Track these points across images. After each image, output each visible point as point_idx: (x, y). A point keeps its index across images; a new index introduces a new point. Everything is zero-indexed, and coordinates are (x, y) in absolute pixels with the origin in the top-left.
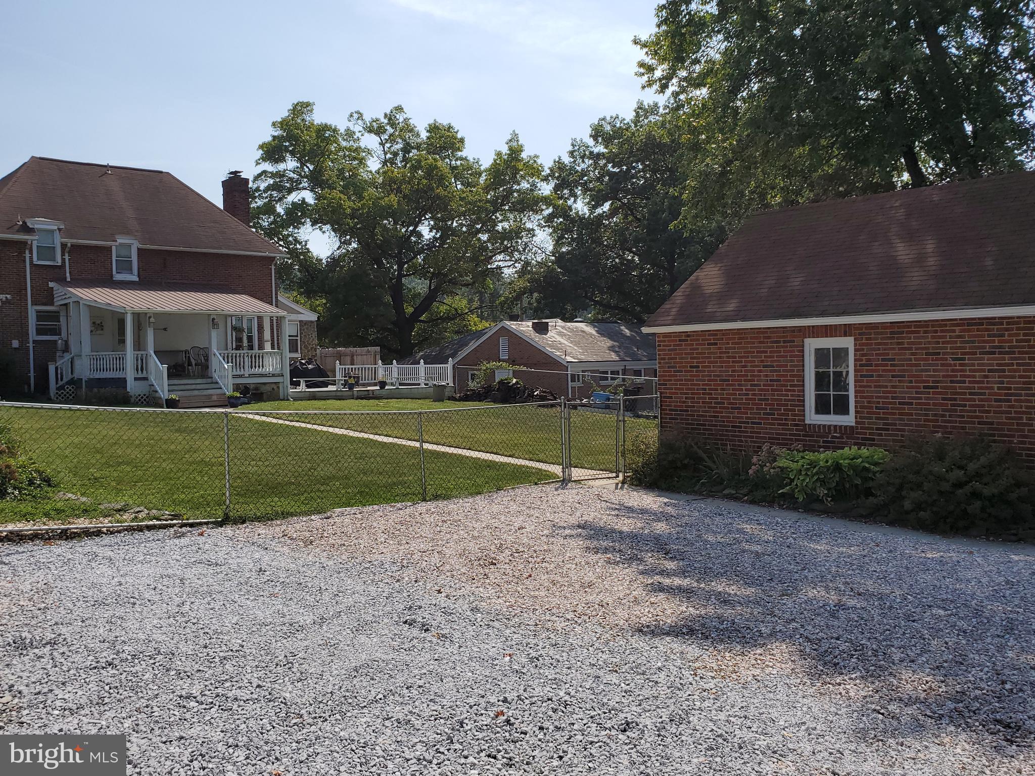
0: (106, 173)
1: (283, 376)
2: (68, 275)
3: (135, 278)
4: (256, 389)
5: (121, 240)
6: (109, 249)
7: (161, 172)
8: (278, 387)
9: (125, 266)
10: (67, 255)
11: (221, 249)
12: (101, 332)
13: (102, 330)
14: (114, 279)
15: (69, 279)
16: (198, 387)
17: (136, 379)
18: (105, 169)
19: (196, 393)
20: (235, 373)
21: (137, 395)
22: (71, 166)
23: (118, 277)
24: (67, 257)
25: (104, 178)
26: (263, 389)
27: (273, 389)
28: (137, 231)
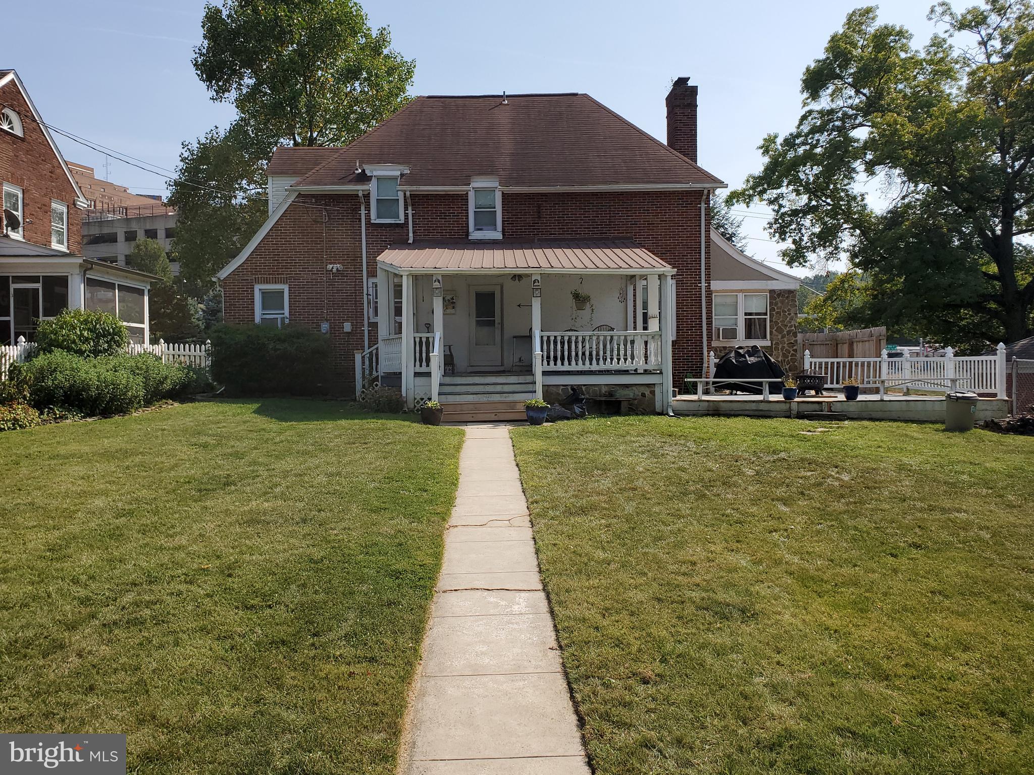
0: (501, 104)
1: (661, 373)
2: (411, 235)
3: (498, 235)
4: (611, 394)
5: (479, 183)
6: (464, 198)
7: (575, 95)
8: (653, 393)
9: (485, 219)
10: (410, 208)
11: (617, 183)
12: (453, 311)
13: (453, 308)
14: (470, 238)
15: (411, 241)
16: (507, 388)
17: (417, 374)
18: (501, 99)
19: (497, 398)
20: (552, 367)
21: (418, 398)
22: (460, 101)
23: (475, 235)
24: (410, 212)
25: (496, 111)
26: (621, 394)
27: (643, 395)
28: (504, 170)
